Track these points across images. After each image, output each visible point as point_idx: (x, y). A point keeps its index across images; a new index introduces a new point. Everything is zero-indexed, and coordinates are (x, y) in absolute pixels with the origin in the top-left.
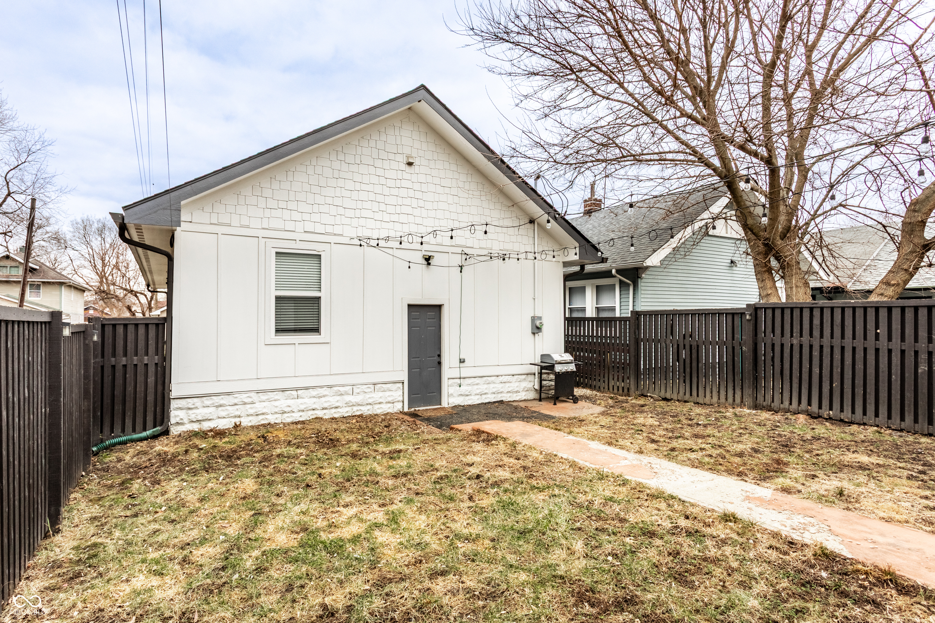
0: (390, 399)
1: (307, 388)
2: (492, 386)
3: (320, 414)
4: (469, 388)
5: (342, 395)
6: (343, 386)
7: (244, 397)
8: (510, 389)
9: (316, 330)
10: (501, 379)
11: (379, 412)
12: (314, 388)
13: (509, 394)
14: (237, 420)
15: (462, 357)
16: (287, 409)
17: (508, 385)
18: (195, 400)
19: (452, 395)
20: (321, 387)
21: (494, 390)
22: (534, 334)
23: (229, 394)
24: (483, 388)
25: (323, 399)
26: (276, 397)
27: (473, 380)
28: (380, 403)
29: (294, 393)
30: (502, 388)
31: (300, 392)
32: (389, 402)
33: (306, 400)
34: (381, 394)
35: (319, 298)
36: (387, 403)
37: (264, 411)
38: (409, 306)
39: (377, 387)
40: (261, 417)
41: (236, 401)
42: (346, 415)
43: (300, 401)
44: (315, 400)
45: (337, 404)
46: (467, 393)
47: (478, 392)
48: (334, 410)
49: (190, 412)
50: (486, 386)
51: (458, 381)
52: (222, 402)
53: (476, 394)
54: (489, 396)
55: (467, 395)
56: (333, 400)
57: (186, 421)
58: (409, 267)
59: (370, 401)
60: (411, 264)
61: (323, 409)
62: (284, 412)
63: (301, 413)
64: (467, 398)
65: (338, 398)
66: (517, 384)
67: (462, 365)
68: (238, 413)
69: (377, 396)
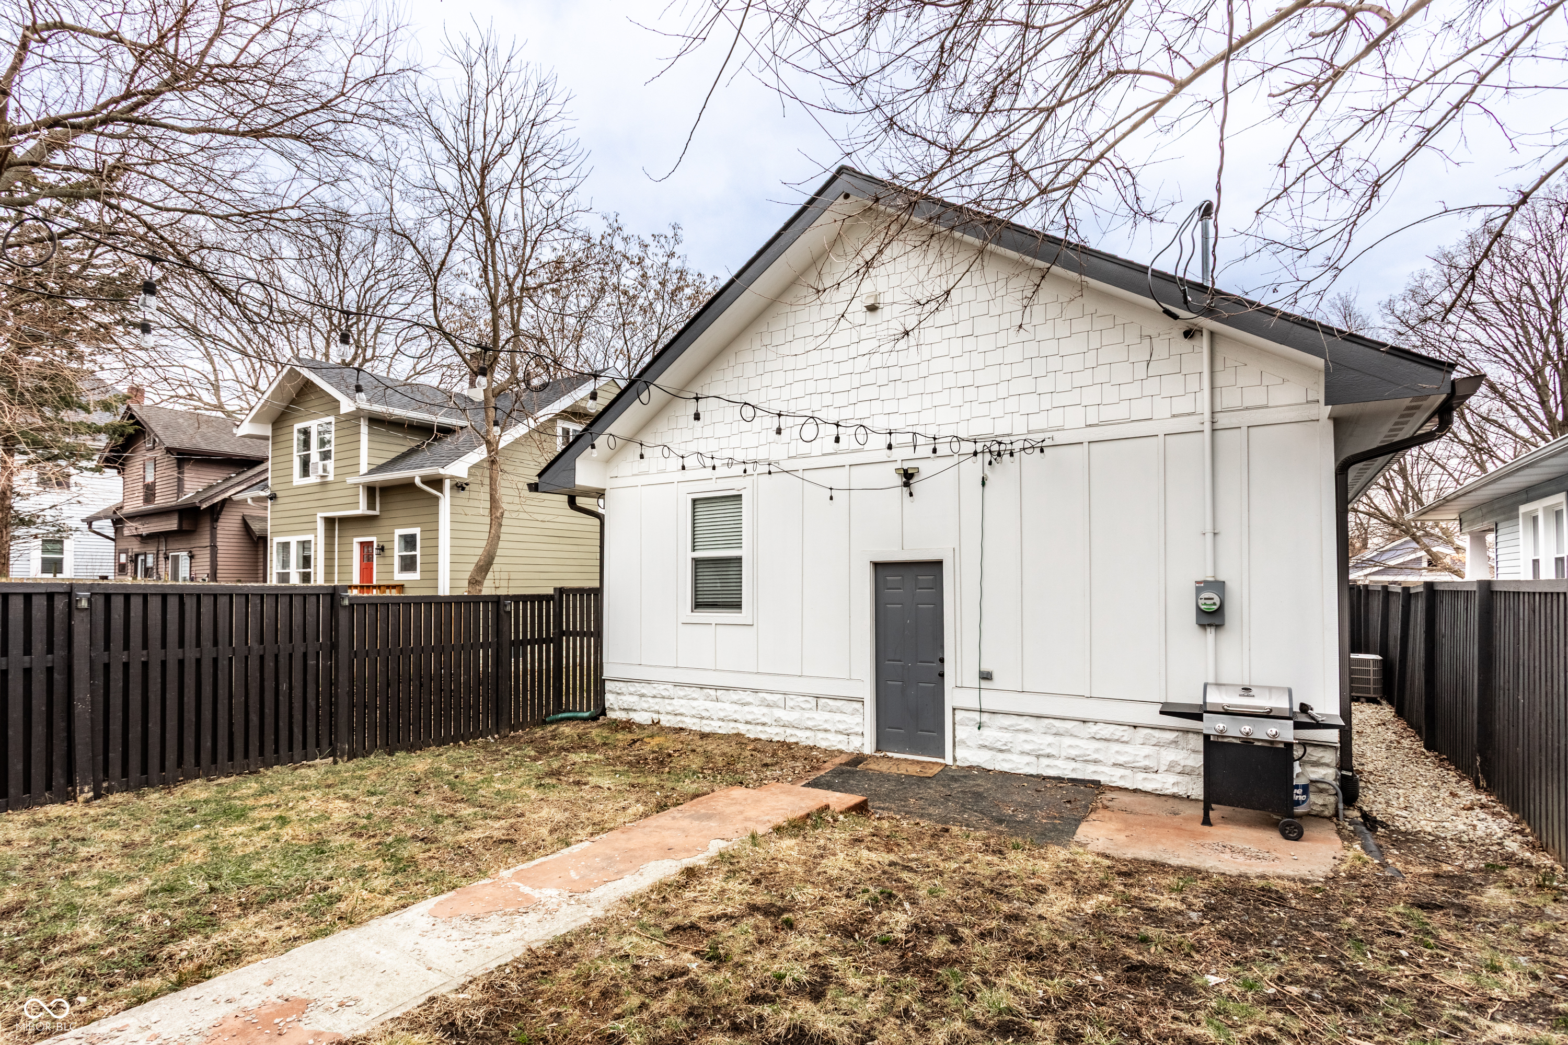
0: (841, 727)
1: (727, 689)
2: (1067, 741)
3: (742, 729)
4: (1007, 736)
5: (768, 706)
6: (771, 692)
7: (660, 689)
8: (1121, 759)
9: (737, 606)
10: (1092, 729)
11: (823, 745)
12: (735, 689)
13: (1121, 772)
14: (656, 717)
15: (986, 667)
16: (705, 714)
17: (1116, 747)
18: (622, 684)
19: (963, 742)
20: (744, 690)
21: (1073, 753)
22: (1203, 626)
23: (649, 682)
24: (1043, 742)
25: (746, 708)
26: (694, 695)
27: (1020, 720)
28: (826, 731)
29: (712, 692)
30: (1097, 751)
31: (719, 692)
32: (840, 733)
33: (727, 706)
34: (827, 716)
35: (739, 560)
36: (836, 732)
37: (682, 711)
38: (877, 565)
39: (821, 701)
40: (679, 718)
41: (654, 692)
42: (776, 739)
43: (719, 705)
44: (736, 707)
45: (764, 720)
46: (999, 745)
47: (1027, 747)
48: (760, 728)
49: (620, 697)
50: (1050, 739)
51: (976, 716)
52: (644, 691)
53: (1022, 753)
54: (1059, 763)
55: (1001, 751)
56: (757, 712)
57: (616, 707)
58: (831, 498)
59: (810, 724)
60: (834, 493)
61: (747, 723)
62: (702, 718)
63: (721, 723)
64: (1001, 756)
65: (765, 710)
66: (1148, 750)
67: (984, 684)
68: (657, 708)
69: (820, 718)
